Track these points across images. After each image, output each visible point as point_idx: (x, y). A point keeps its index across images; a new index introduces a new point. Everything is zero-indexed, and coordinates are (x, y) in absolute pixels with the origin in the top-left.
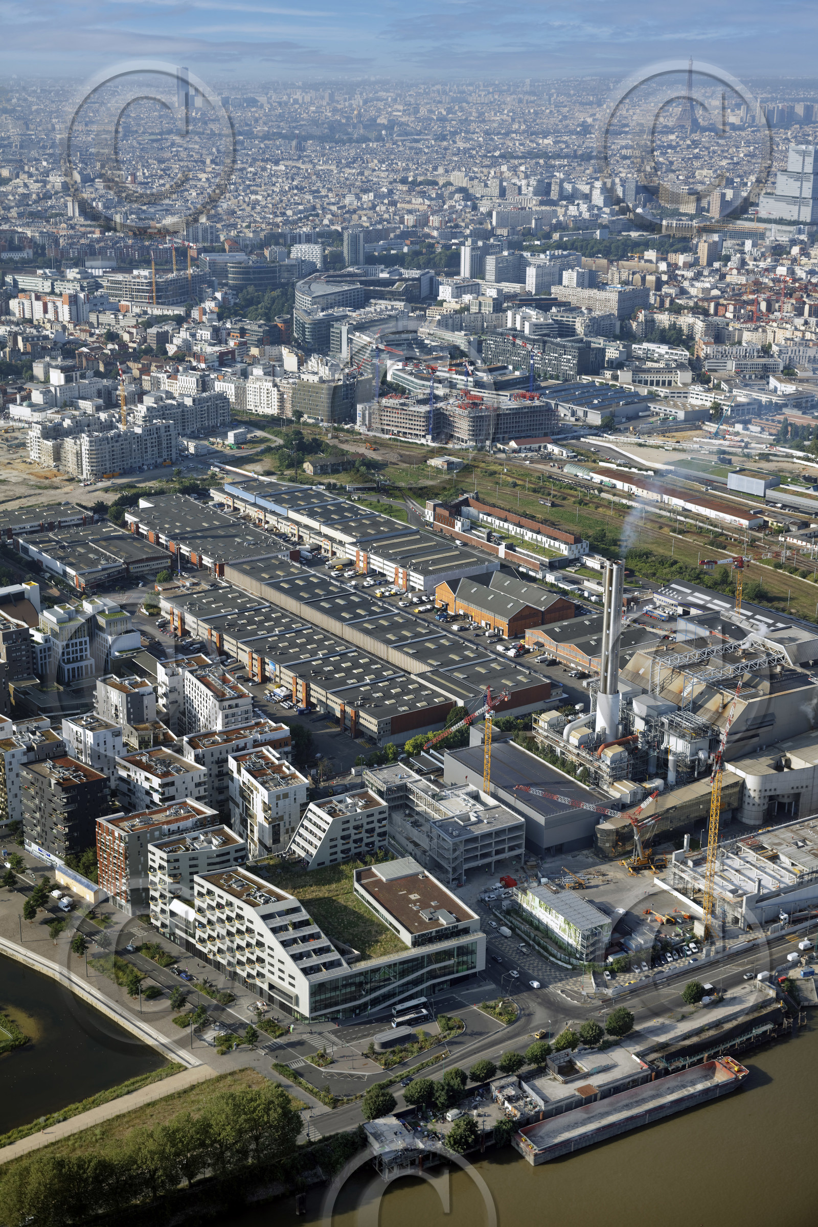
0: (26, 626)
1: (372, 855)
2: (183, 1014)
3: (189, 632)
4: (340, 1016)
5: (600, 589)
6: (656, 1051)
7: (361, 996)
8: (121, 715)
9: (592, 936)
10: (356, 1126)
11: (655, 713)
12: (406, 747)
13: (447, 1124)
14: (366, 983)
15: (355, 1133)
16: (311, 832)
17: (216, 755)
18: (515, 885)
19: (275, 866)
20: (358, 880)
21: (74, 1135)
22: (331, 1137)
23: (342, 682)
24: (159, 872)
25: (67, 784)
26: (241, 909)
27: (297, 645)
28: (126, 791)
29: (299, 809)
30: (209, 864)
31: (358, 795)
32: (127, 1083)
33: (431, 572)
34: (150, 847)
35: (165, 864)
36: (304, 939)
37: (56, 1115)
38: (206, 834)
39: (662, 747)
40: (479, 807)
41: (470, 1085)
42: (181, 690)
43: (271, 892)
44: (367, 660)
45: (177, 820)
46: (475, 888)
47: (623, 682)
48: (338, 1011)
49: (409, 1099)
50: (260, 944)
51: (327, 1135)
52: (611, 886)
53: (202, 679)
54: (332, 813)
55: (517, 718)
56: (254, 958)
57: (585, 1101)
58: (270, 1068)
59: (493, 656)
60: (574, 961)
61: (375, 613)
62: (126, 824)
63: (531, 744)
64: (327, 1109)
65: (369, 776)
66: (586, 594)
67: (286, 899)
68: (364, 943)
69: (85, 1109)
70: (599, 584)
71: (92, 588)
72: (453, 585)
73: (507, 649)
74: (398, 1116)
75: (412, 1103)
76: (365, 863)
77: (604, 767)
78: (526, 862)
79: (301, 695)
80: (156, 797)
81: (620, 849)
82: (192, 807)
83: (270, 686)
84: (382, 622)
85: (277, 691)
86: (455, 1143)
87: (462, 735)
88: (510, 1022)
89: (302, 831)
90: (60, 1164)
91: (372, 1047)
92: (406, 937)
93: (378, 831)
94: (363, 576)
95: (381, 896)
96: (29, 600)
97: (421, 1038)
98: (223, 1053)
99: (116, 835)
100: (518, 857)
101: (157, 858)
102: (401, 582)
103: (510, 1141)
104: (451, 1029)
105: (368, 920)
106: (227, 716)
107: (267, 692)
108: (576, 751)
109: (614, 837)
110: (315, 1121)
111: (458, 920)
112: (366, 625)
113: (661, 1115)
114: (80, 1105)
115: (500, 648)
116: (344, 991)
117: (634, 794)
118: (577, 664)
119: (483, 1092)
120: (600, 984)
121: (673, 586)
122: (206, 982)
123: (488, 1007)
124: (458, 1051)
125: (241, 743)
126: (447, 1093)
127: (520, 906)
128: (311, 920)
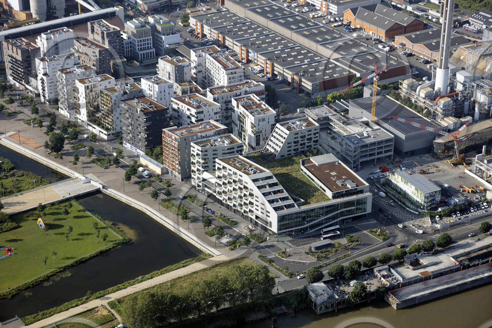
0: (119, 29)
1: (311, 152)
2: (210, 230)
3: (206, 35)
4: (293, 233)
5: (439, 15)
6: (463, 256)
7: (304, 224)
8: (172, 78)
9: (430, 197)
10: (303, 287)
11: (468, 80)
12: (328, 98)
13: (350, 288)
14: (308, 217)
15: (302, 290)
16: (277, 139)
17: (225, 99)
18: (388, 171)
19: (258, 157)
20: (303, 164)
21: (157, 285)
22: (289, 291)
23: (292, 62)
24: (196, 157)
25: (146, 111)
26: (241, 176)
27: (267, 43)
28: (177, 116)
29: (270, 127)
30: (223, 154)
31: (303, 120)
32: (182, 262)
33: (341, 4)
34: (192, 144)
35: (200, 153)
36: (275, 193)
37: (147, 276)
38: (221, 138)
39: (472, 99)
40: (370, 129)
41: (363, 269)
42: (204, 65)
43: (257, 168)
44: (306, 51)
45: (205, 131)
46: (367, 171)
47: (451, 63)
48: (292, 231)
49: (330, 274)
50: (251, 195)
51: (287, 290)
52: (441, 173)
53: (216, 59)
54: (289, 129)
55: (390, 84)
56: (248, 202)
57: (425, 279)
58: (257, 258)
59: (377, 50)
60: (419, 210)
61: (310, 26)
62: (178, 132)
63: (398, 97)
64: (287, 278)
65: (307, 111)
66: (430, 18)
67: (265, 171)
68: (306, 196)
69: (162, 274)
70: (438, 12)
71: (151, 11)
72: (354, 11)
73: (384, 47)
74: (325, 282)
75: (332, 277)
76: (307, 156)
77: (439, 109)
78: (393, 160)
79: (269, 70)
80: (193, 120)
81: (446, 154)
82: (213, 125)
83: (252, 65)
84: (314, 31)
85: (256, 67)
86: (355, 296)
87: (359, 92)
88: (384, 240)
89: (272, 138)
90: (153, 296)
91: (310, 249)
92: (329, 194)
93: (313, 139)
94: (303, 6)
95: (315, 173)
96: (118, 16)
97: (337, 245)
98: (232, 250)
99: (173, 138)
100: (389, 156)
101: (195, 150)
102: (324, 9)
103: (384, 297)
104: (353, 242)
105: (308, 185)
106: (230, 79)
107: (250, 68)
108: (423, 101)
109: (443, 147)
110: (282, 283)
111: (357, 186)
112: (305, 32)
113: (465, 288)
114: (159, 272)
115: (380, 46)
116: (295, 220)
117: (455, 124)
118: (424, 56)
119: (370, 273)
120: (434, 221)
121: (481, 13)
122: (221, 215)
123: (372, 232)
124: (356, 253)
125: (238, 92)
126: (351, 272)
127: (391, 181)
128: (279, 183)
